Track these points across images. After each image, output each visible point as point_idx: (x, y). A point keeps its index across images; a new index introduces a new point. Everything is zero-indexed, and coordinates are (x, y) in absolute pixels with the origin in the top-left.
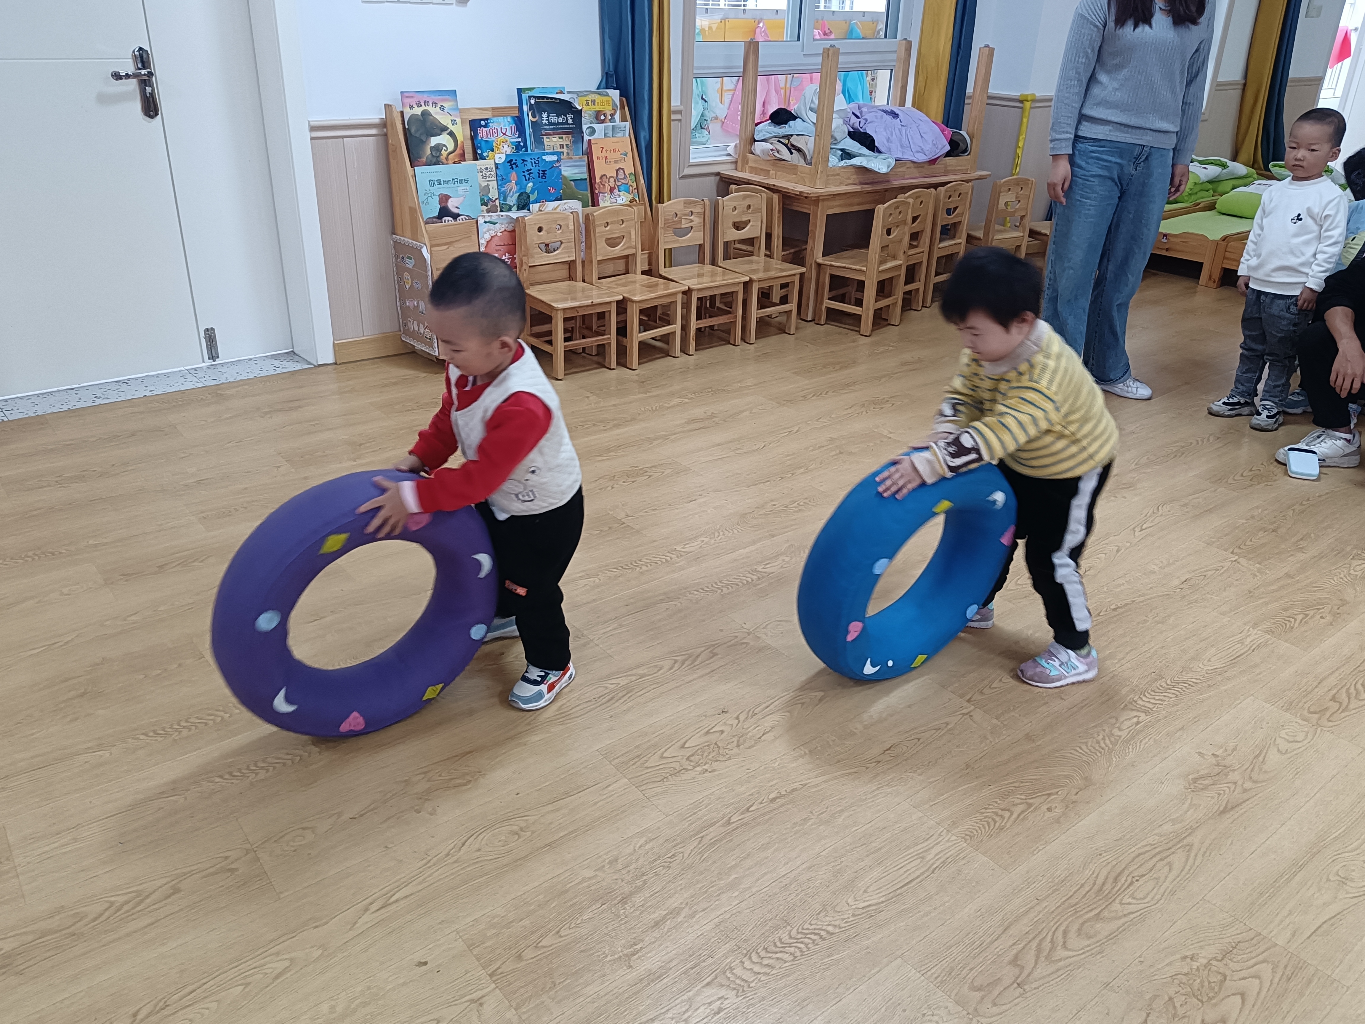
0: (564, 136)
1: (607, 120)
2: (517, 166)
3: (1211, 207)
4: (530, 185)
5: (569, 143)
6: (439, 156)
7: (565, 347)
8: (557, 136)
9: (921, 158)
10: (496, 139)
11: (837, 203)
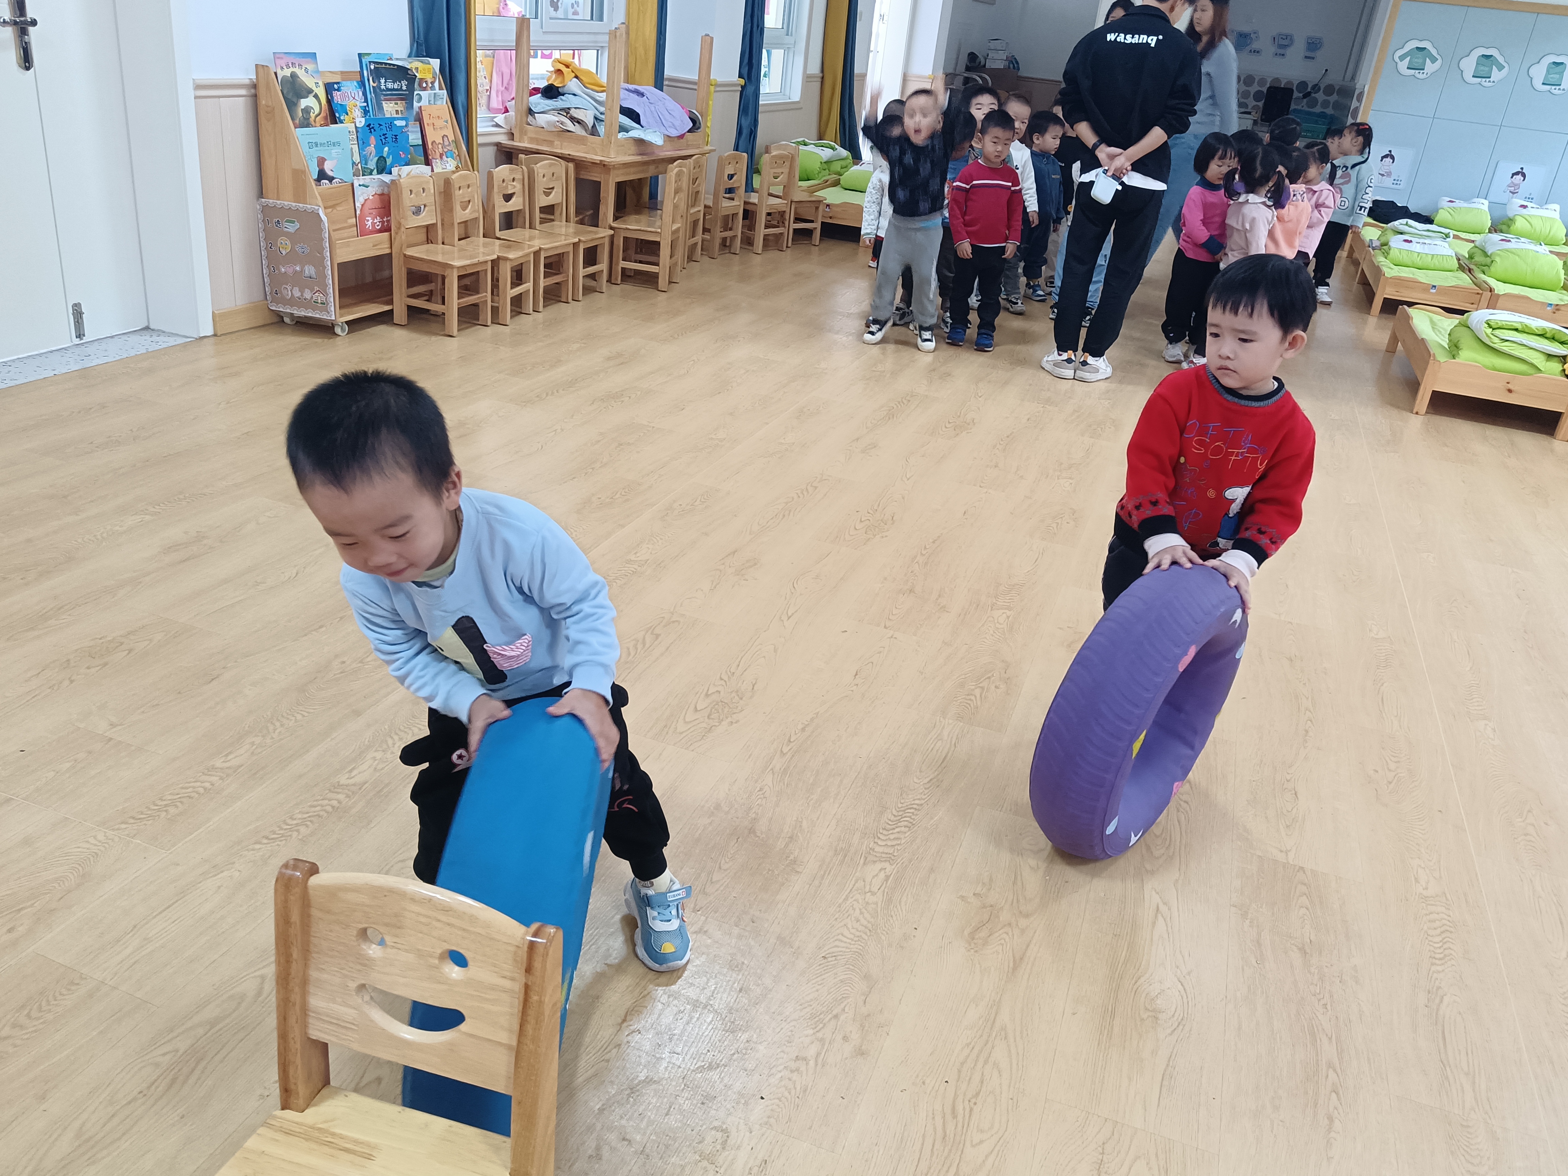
0: (399, 102)
1: (429, 88)
2: (375, 130)
3: (836, 183)
4: (386, 149)
5: (402, 109)
6: (309, 119)
7: (459, 304)
8: (393, 102)
9: (674, 133)
10: (349, 103)
11: (621, 172)
